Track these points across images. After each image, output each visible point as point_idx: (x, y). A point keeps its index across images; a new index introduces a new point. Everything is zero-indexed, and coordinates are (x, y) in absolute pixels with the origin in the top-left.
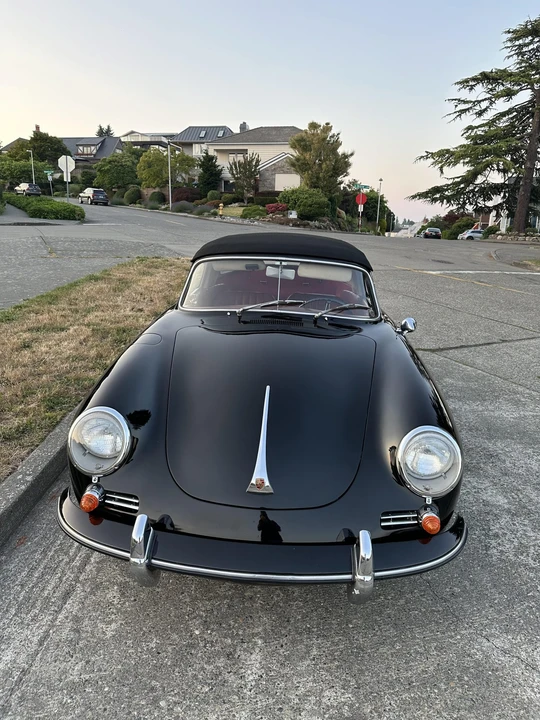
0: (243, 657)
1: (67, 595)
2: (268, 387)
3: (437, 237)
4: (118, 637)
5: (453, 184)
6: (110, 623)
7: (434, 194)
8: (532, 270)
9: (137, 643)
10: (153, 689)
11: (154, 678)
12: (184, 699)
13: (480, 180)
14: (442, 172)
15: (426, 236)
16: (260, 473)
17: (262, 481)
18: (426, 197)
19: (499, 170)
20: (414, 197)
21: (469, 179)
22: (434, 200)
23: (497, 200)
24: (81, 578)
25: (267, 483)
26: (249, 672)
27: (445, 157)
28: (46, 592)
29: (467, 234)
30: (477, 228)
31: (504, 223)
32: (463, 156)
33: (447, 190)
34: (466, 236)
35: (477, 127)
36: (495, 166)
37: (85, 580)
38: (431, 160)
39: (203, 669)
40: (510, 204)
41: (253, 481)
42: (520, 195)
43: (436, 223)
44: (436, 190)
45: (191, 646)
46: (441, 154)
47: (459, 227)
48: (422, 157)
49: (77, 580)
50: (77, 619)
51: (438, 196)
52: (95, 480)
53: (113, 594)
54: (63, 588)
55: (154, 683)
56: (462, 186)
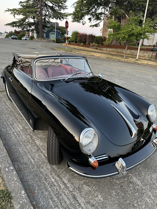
0: (133, 181)
1: (74, 197)
3: (16, 39)
4: (105, 198)
5: (19, 21)
6: (97, 196)
7: (13, 24)
9: (110, 195)
10: (129, 204)
11: (126, 201)
12: (138, 200)
13: (27, 21)
14: (15, 17)
15: (12, 38)
18: (11, 25)
19: (32, 18)
20: (7, 25)
21: (23, 20)
22: (14, 26)
23: (33, 27)
24: (71, 190)
26: (138, 183)
28: (68, 202)
30: (26, 36)
31: (35, 35)
32: (21, 12)
33: (17, 23)
34: (24, 39)
35: (23, 2)
36: (30, 16)
37: (73, 189)
38: (10, 12)
39: (131, 190)
40: (37, 29)
42: (40, 27)
45: (122, 186)
46: (14, 10)
47: (21, 35)
48: (7, 10)
49: (71, 192)
50: (88, 203)
51: (15, 25)
53: (86, 188)
54: (71, 197)
55: (127, 202)
56: (22, 22)
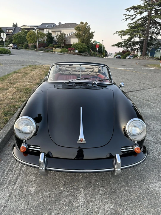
0: (78, 196)
1: (17, 179)
2: (81, 107)
3: (120, 58)
4: (36, 192)
5: (125, 41)
6: (32, 187)
7: (119, 45)
8: (149, 68)
9: (42, 194)
10: (49, 209)
11: (49, 205)
12: (60, 212)
13: (132, 40)
14: (121, 38)
15: (117, 58)
16: (81, 137)
17: (82, 139)
18: (117, 46)
19: (138, 37)
20: (113, 46)
21: (129, 40)
22: (119, 47)
24: (21, 173)
25: (84, 140)
26: (80, 201)
27: (122, 33)
28: (10, 178)
29: (128, 57)
30: (131, 55)
31: (139, 53)
32: (128, 33)
33: (123, 43)
34: (128, 58)
35: (132, 24)
36: (137, 36)
37: (23, 173)
38: (118, 34)
39: (65, 201)
40: (141, 47)
41: (79, 139)
42: (144, 45)
43: (119, 54)
44: (120, 43)
45: (61, 193)
46: (121, 32)
47: (126, 55)
48: (115, 33)
49: (20, 173)
50: (21, 187)
51: (120, 45)
52: (24, 141)
53: (32, 177)
54: (15, 176)
55: (49, 207)
56: (127, 42)
